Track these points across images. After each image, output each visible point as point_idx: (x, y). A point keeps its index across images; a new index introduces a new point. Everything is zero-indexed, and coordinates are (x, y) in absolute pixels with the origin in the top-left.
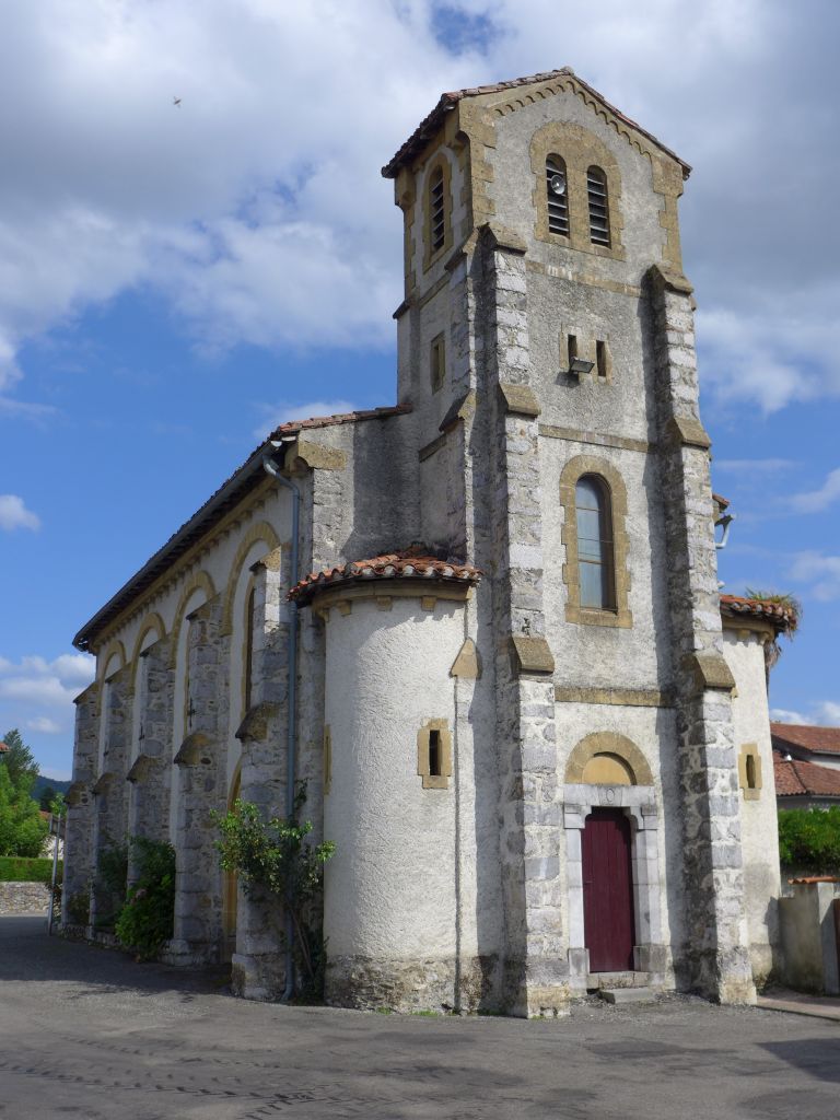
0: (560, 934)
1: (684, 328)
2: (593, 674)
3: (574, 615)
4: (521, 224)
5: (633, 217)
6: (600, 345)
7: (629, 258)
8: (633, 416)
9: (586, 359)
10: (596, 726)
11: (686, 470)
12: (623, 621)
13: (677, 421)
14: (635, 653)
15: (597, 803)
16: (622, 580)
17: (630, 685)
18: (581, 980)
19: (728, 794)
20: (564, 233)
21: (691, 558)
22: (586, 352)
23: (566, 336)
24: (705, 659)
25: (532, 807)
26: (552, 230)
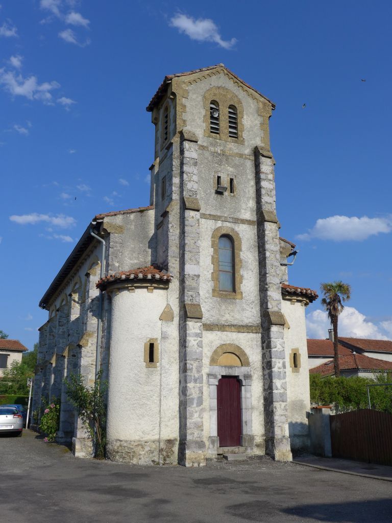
0: (202, 430)
1: (268, 172)
2: (224, 319)
3: (216, 294)
4: (198, 130)
5: (249, 126)
6: (232, 180)
7: (246, 143)
8: (245, 210)
9: (225, 186)
10: (224, 341)
11: (266, 232)
12: (239, 296)
13: (264, 212)
14: (243, 310)
15: (224, 374)
16: (238, 279)
17: (241, 324)
18: (214, 450)
19: (281, 370)
20: (218, 133)
21: (268, 269)
22: (225, 182)
23: (216, 176)
24: (273, 312)
25: (191, 376)
26: (212, 132)
